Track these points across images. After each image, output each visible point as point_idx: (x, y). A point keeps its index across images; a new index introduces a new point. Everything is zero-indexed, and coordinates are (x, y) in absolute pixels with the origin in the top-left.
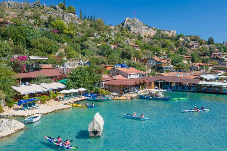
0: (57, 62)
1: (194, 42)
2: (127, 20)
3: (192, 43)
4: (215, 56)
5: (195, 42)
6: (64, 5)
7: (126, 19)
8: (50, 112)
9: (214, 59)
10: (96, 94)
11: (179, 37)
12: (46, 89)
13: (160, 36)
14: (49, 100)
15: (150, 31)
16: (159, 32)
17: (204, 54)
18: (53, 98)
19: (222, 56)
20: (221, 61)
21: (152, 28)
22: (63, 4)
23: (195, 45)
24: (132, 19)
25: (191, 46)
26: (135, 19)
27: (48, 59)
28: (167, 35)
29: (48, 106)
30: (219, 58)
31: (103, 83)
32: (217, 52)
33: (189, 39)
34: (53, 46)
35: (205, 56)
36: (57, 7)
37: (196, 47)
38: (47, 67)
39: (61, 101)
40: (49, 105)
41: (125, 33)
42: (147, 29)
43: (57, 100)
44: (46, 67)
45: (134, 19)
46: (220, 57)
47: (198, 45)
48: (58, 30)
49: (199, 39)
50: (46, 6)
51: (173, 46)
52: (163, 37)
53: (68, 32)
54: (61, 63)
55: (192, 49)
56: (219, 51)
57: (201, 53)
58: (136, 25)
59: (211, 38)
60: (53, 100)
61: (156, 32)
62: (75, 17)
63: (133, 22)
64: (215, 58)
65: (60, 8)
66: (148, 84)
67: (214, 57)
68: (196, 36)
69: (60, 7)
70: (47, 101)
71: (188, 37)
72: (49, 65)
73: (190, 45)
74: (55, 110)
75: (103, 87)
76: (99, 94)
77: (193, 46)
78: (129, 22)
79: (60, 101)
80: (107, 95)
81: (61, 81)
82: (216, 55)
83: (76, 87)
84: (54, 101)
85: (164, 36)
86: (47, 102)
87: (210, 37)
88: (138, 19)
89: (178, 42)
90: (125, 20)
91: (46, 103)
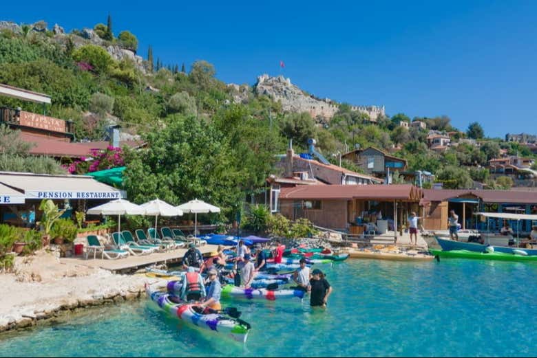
0: (86, 127)
1: (438, 134)
2: (262, 80)
3: (432, 135)
4: (502, 165)
5: (440, 132)
6: (108, 30)
7: (261, 77)
8: (18, 318)
9: (502, 173)
10: (256, 235)
11: (397, 119)
12: (22, 191)
13: (348, 118)
14: (34, 247)
15: (322, 107)
16: (344, 109)
17: (473, 161)
18: (53, 242)
19: (523, 166)
20: (524, 178)
21: (324, 101)
22: (106, 27)
23: (442, 140)
24: (274, 78)
25: (432, 141)
26: (283, 79)
27: (48, 101)
28: (366, 116)
29: (21, 280)
30: (515, 169)
31: (274, 193)
32: (502, 156)
33: (423, 125)
34: (74, 89)
35: (475, 165)
36: (90, 32)
37: (445, 144)
38: (41, 127)
39: (99, 256)
40: (28, 277)
41: (267, 101)
42: (312, 102)
43: (77, 252)
44: (37, 126)
45: (279, 79)
46: (518, 168)
47: (449, 140)
48: (91, 64)
49: (447, 126)
50: (62, 31)
51: (388, 140)
52: (356, 121)
53: (118, 71)
54: (97, 132)
55: (435, 150)
56: (508, 154)
57: (464, 156)
58: (285, 91)
59: (475, 125)
60: (56, 249)
61: (336, 109)
62: (135, 60)
63: (279, 85)
64: (504, 170)
65: (97, 36)
66: (428, 209)
67: (499, 167)
68: (440, 117)
69: (98, 33)
70: (21, 254)
71: (420, 120)
72: (53, 120)
73: (429, 140)
74: (58, 306)
75: (273, 209)
76: (265, 235)
77: (438, 141)
78: (267, 85)
79: (91, 257)
80: (302, 239)
81: (100, 173)
82: (504, 162)
83: (171, 196)
84: (63, 255)
85: (359, 118)
86: (18, 261)
87: (473, 122)
88: (289, 80)
89: (398, 130)
90: (258, 81)
91: (10, 267)
